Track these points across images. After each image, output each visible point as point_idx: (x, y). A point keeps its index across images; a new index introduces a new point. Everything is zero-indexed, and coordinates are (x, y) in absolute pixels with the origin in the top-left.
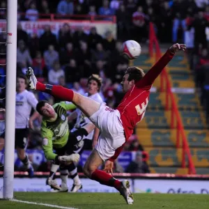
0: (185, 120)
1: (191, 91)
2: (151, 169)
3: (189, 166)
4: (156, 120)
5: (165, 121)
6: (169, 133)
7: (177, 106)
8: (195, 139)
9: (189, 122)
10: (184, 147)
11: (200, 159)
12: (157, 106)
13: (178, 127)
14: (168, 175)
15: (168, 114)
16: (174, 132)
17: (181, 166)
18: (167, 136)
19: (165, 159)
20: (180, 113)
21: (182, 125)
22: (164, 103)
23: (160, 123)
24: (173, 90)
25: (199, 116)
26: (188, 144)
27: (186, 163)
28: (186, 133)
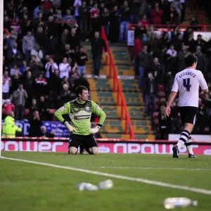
0: (127, 100)
1: (132, 78)
2: (102, 135)
3: (130, 133)
4: (106, 99)
5: (112, 100)
6: (115, 109)
7: (121, 89)
8: (135, 113)
9: (130, 101)
10: (126, 119)
11: (139, 128)
12: (107, 89)
13: (122, 105)
14: (115, 140)
15: (115, 95)
16: (119, 108)
17: (125, 133)
18: (114, 111)
19: (113, 128)
20: (123, 94)
21: (125, 103)
22: (112, 87)
23: (109, 102)
24: (119, 77)
25: (138, 96)
26: (129, 117)
27: (128, 131)
28: (128, 108)
